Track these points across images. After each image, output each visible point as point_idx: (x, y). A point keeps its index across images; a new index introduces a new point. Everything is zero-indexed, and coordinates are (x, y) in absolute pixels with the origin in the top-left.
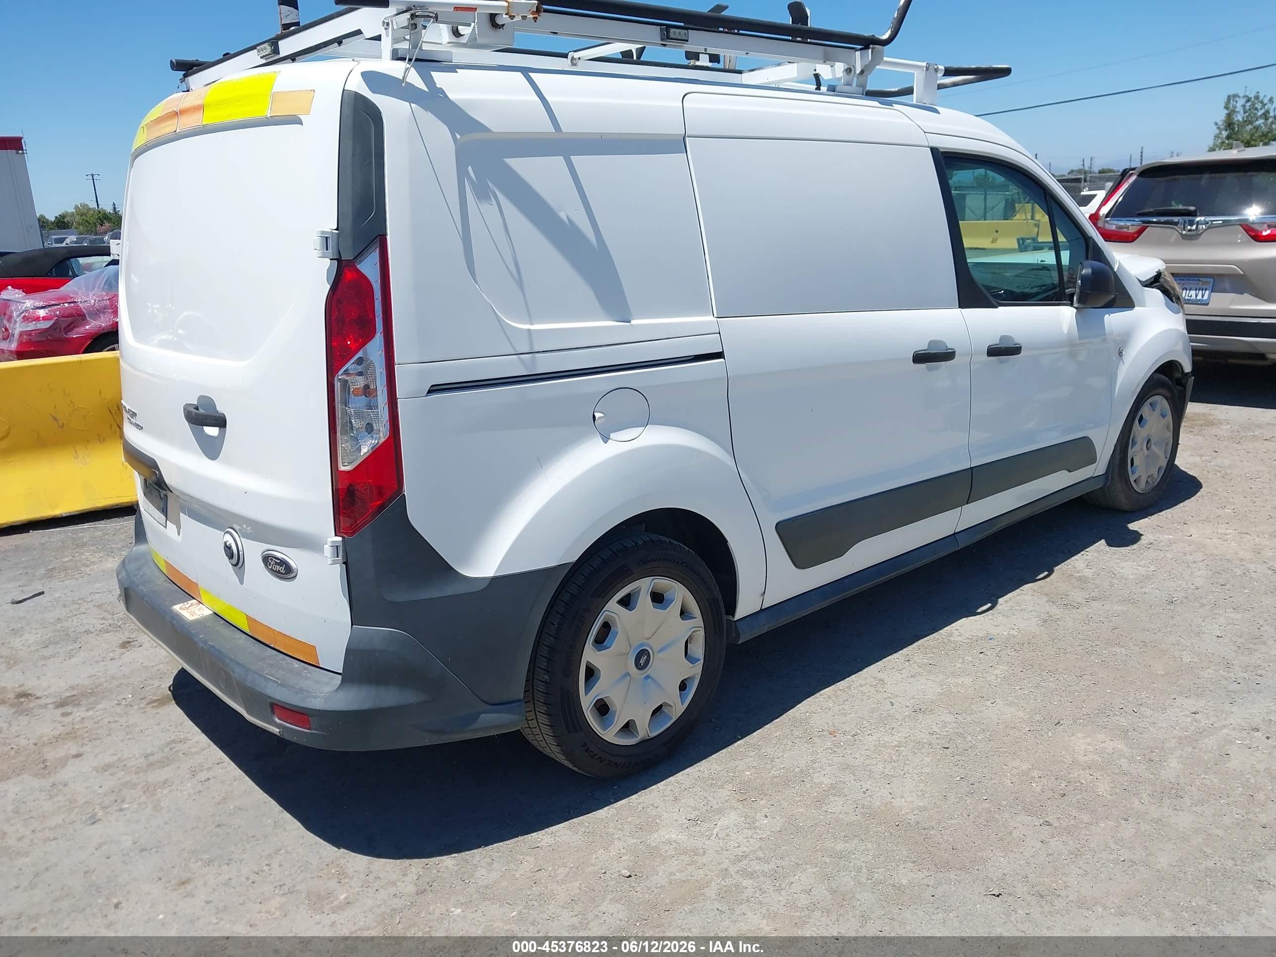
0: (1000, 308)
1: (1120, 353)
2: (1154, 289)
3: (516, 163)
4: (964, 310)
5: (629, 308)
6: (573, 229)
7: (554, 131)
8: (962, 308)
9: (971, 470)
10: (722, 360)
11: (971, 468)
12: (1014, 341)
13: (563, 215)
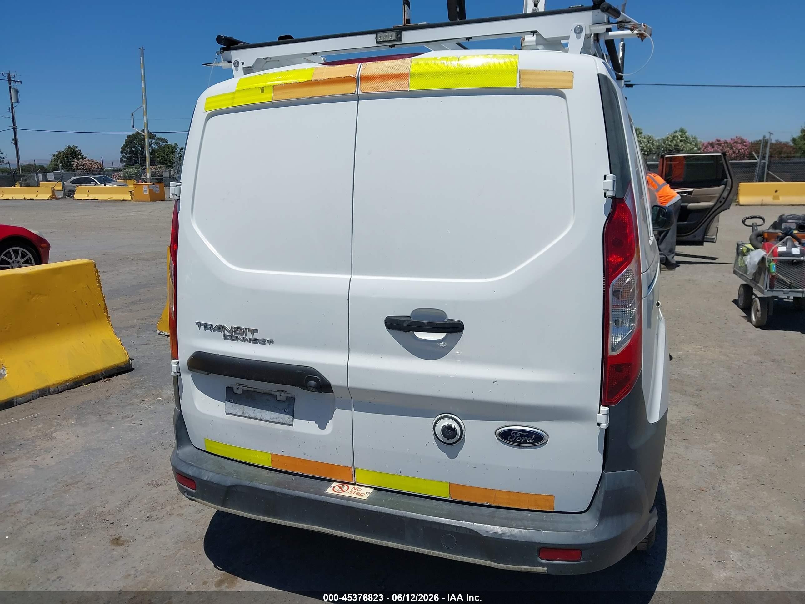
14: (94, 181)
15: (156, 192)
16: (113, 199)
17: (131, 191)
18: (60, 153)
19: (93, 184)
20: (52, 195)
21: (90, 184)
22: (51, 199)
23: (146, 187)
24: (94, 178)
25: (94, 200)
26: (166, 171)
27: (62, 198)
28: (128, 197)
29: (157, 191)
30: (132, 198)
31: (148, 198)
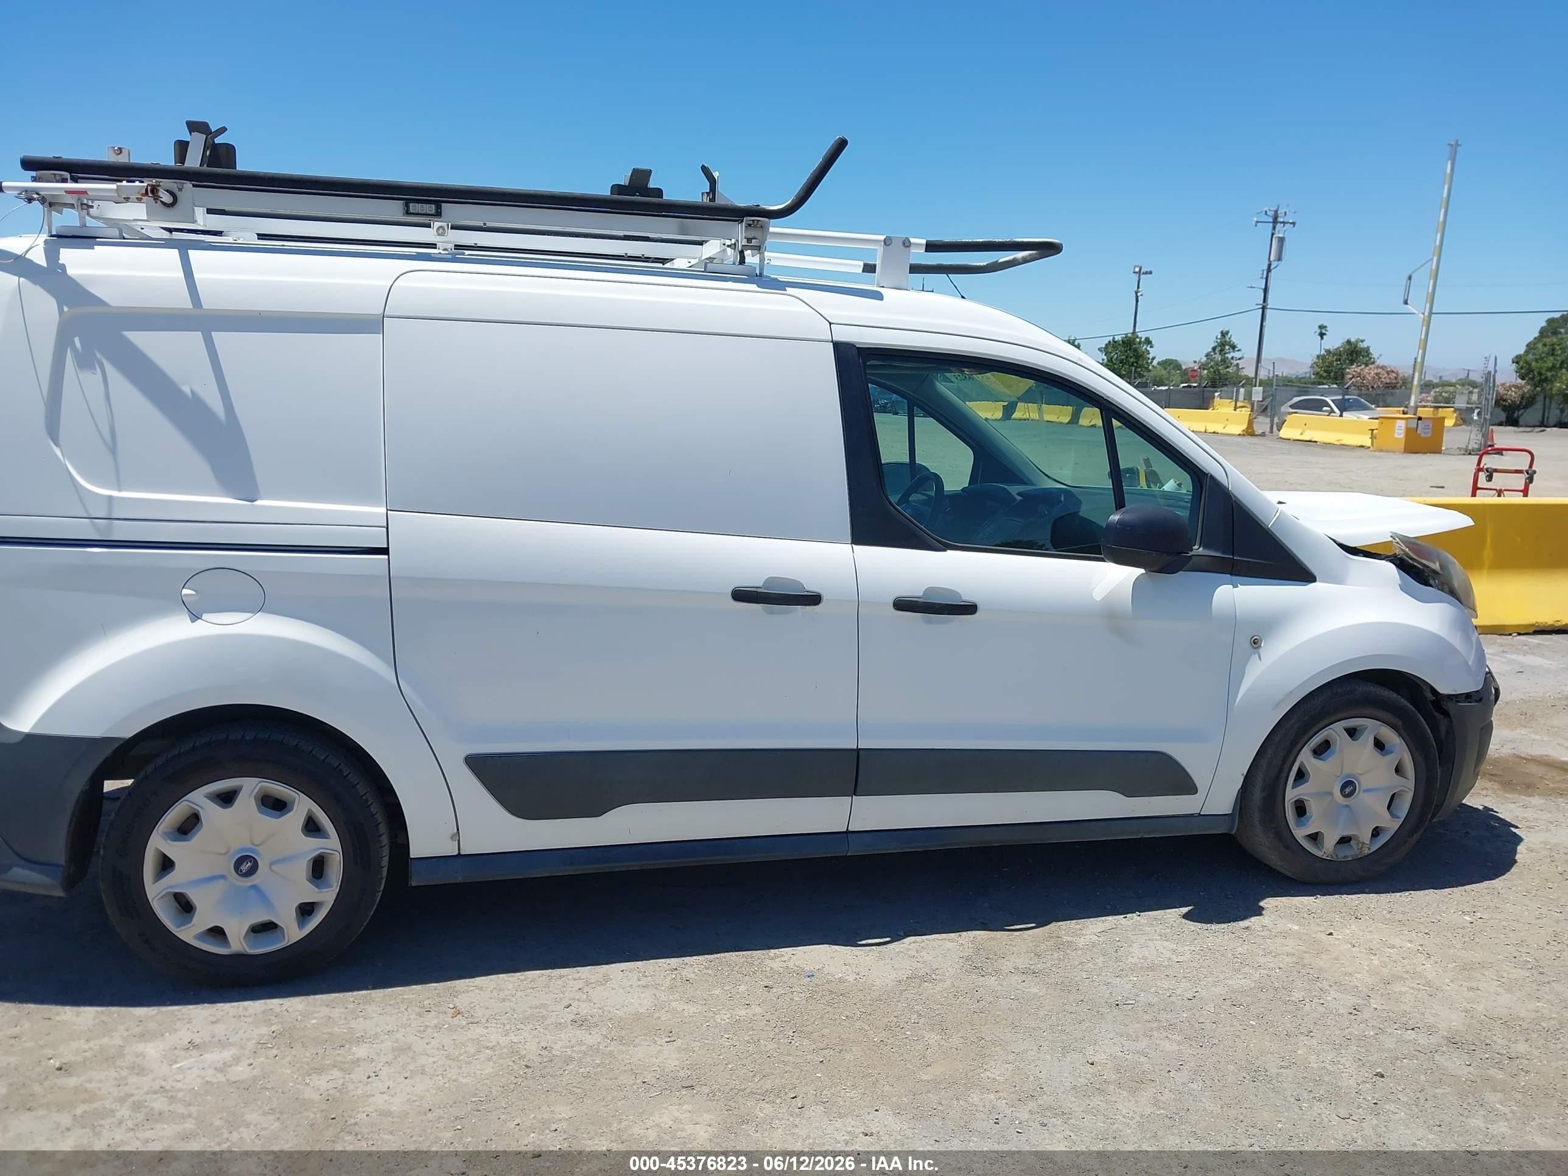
0: (949, 552)
1: (1256, 643)
2: (1384, 562)
3: (136, 337)
4: (858, 548)
5: (257, 486)
6: (197, 401)
7: (192, 307)
8: (855, 544)
9: (855, 754)
10: (386, 557)
11: (858, 750)
12: (961, 597)
13: (186, 389)
14: (1330, 406)
15: (1423, 435)
16: (1343, 443)
17: (1372, 430)
18: (1328, 351)
19: (1325, 411)
20: (1247, 428)
21: (1321, 411)
22: (1244, 435)
23: (1401, 424)
24: (1332, 401)
25: (1310, 441)
26: (1462, 393)
27: (1263, 435)
28: (1367, 442)
29: (1425, 433)
30: (1372, 445)
31: (1402, 446)
